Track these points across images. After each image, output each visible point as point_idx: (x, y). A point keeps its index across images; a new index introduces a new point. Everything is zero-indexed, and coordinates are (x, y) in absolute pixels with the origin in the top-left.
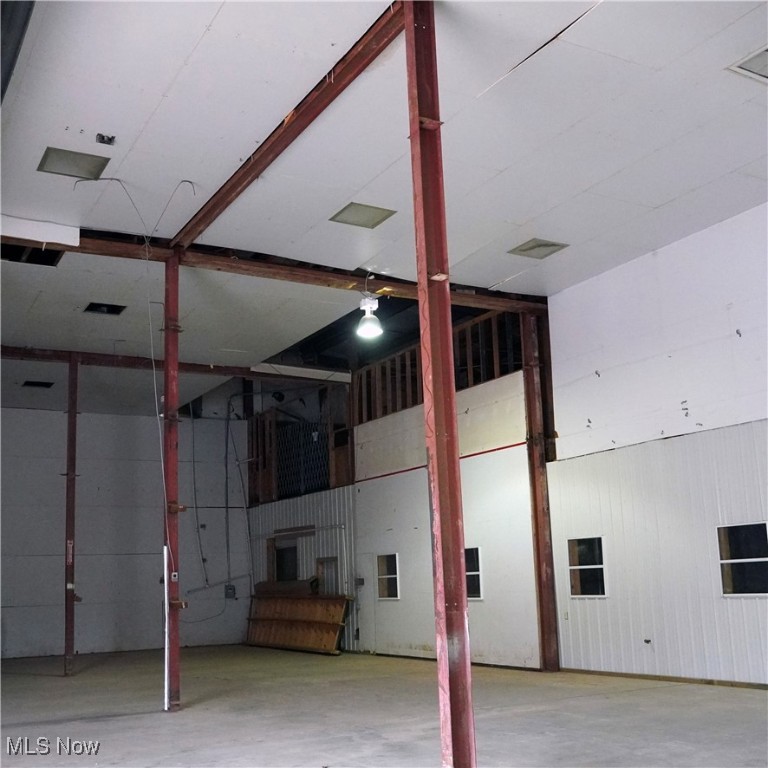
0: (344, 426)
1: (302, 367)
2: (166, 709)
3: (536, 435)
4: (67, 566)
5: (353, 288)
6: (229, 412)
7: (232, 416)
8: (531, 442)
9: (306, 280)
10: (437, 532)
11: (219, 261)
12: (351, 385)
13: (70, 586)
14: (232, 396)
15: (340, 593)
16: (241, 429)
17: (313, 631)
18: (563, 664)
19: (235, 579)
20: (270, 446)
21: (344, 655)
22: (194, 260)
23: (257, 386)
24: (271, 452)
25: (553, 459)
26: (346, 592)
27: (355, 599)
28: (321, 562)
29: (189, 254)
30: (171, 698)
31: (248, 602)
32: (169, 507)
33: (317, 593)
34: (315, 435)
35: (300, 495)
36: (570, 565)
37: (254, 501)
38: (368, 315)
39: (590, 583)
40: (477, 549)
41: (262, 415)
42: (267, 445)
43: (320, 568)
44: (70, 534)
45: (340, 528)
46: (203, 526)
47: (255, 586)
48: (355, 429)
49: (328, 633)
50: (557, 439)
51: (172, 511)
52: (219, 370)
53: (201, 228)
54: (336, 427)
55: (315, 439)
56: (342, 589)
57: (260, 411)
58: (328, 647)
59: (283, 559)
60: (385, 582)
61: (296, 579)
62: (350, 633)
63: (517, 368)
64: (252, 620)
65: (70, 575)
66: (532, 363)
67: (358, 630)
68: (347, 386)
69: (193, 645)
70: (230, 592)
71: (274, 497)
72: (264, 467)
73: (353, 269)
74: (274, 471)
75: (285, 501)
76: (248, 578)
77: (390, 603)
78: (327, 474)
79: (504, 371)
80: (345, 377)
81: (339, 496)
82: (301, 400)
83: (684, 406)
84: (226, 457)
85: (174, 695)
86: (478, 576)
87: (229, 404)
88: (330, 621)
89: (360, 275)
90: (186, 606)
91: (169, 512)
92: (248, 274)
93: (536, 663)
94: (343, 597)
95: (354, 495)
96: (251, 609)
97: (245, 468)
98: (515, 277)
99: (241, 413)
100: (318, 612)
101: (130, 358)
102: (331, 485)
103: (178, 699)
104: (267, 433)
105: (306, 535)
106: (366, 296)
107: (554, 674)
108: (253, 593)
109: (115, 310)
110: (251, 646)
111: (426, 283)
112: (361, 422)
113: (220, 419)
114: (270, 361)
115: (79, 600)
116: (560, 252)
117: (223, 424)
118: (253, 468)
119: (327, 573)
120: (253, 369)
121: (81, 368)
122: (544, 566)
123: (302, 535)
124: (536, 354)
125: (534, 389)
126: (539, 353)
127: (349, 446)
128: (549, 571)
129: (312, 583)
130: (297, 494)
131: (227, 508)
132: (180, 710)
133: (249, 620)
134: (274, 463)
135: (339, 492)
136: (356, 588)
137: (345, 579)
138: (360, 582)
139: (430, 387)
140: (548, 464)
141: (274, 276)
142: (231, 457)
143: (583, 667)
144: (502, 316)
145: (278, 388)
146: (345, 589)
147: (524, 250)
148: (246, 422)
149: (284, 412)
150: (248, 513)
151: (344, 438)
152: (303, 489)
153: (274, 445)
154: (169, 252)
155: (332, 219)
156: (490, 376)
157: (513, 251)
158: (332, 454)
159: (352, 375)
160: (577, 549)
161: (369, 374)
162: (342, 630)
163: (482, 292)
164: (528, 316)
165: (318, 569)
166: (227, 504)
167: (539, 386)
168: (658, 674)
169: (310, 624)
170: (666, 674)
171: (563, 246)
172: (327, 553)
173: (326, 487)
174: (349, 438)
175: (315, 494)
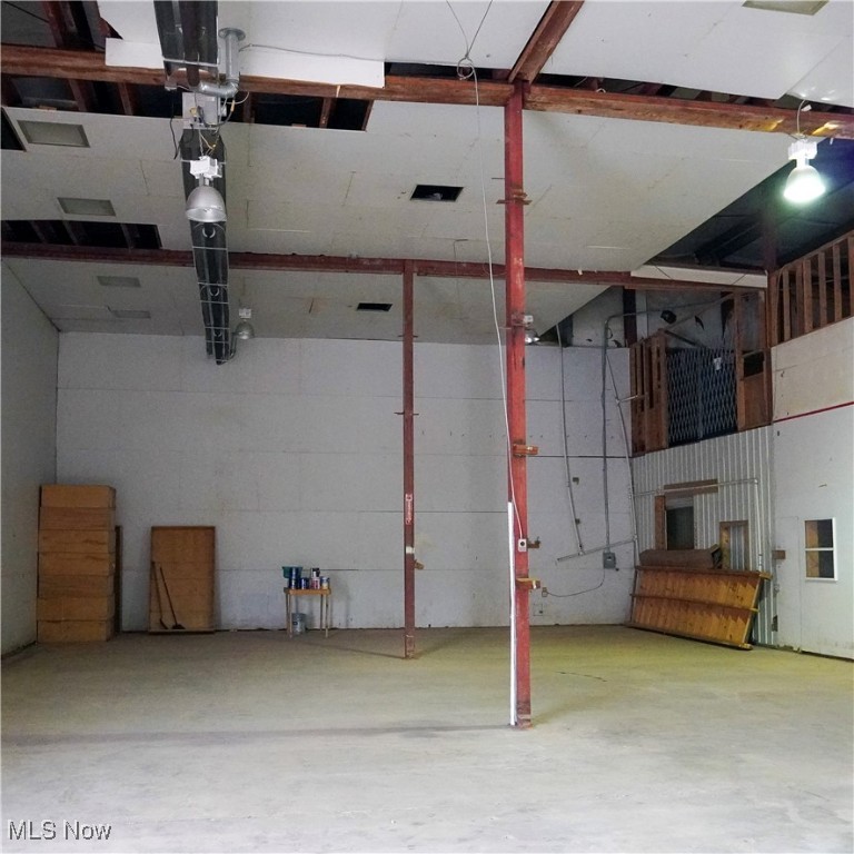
0: (757, 347)
2: (513, 723)
4: (405, 526)
5: (776, 130)
6: (606, 339)
7: (611, 343)
11: (579, 96)
12: (767, 291)
13: (409, 550)
14: (611, 318)
15: (751, 568)
16: (622, 359)
17: (714, 617)
19: (614, 545)
20: (659, 379)
21: (756, 651)
22: (543, 99)
23: (641, 303)
24: (659, 387)
26: (759, 568)
27: (773, 578)
28: (725, 527)
29: (536, 90)
30: (519, 710)
31: (632, 575)
32: (514, 449)
33: (720, 567)
34: (717, 362)
35: (698, 441)
37: (639, 449)
38: (802, 166)
41: (648, 340)
42: (655, 377)
43: (725, 534)
44: (409, 487)
45: (752, 483)
46: (576, 480)
47: (640, 555)
48: (773, 349)
49: (736, 620)
51: (518, 454)
52: (590, 276)
53: (550, 45)
55: (718, 368)
56: (754, 562)
57: (645, 336)
58: (735, 639)
59: (675, 522)
60: (816, 557)
61: (693, 547)
62: (764, 623)
64: (637, 597)
65: (409, 538)
67: (776, 618)
68: (762, 294)
69: (565, 623)
70: (610, 561)
71: (664, 443)
72: (651, 406)
73: (777, 96)
74: (664, 411)
75: (677, 449)
76: (632, 544)
77: (822, 585)
78: (735, 412)
80: (758, 281)
81: (751, 441)
82: (698, 320)
84: (603, 395)
85: (524, 706)
87: (607, 328)
88: (737, 603)
90: (538, 586)
91: (514, 456)
92: (622, 117)
94: (756, 575)
95: (771, 440)
96: (635, 582)
97: (627, 408)
99: (622, 341)
100: (722, 592)
101: (476, 265)
102: (739, 427)
103: (529, 712)
104: (654, 362)
105: (706, 491)
106: (797, 140)
108: (638, 563)
109: (450, 193)
110: (636, 628)
112: (781, 340)
113: (597, 347)
114: (657, 260)
115: (420, 567)
117: (599, 352)
118: (637, 407)
119: (733, 541)
120: (632, 274)
121: (418, 281)
123: (701, 492)
127: (765, 373)
129: (713, 554)
130: (694, 439)
131: (605, 457)
132: (531, 726)
133: (633, 596)
134: (663, 399)
135: (750, 436)
136: (774, 563)
137: (759, 550)
138: (780, 555)
142: (610, 395)
145: (670, 305)
146: (759, 563)
148: (627, 350)
149: (676, 336)
150: (631, 465)
151: (757, 364)
152: (701, 434)
153: (663, 378)
154: (508, 89)
158: (741, 385)
159: (769, 279)
161: (793, 274)
162: (754, 617)
165: (721, 536)
166: (605, 453)
169: (710, 607)
172: (735, 515)
173: (734, 430)
174: (764, 363)
175: (718, 438)
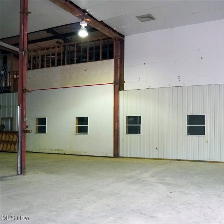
3: (117, 81)
18: (120, 155)
25: (122, 90)
36: (127, 124)
38: (83, 27)
40: (87, 117)
43: (3, 121)
60: (38, 127)
66: (117, 57)
83: (179, 78)
86: (87, 126)
102: (11, 91)
116: (150, 21)
126: (120, 54)
147: (142, 17)
157: (138, 17)
158: (12, 80)
164: (117, 41)
168: (159, 158)
170: (162, 158)
171: (154, 19)
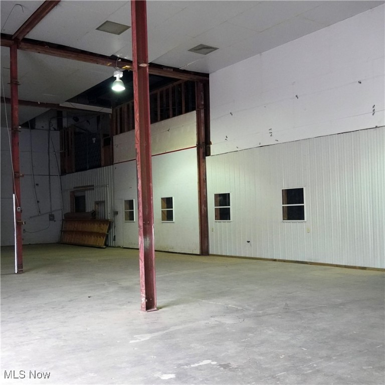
0: (108, 135)
1: (88, 105)
2: (16, 272)
3: (201, 143)
5: (110, 65)
6: (50, 127)
7: (52, 129)
8: (199, 146)
9: (85, 60)
10: (140, 189)
11: (39, 48)
12: (112, 115)
14: (52, 118)
15: (106, 218)
16: (56, 136)
17: (93, 237)
18: (211, 252)
19: (54, 211)
20: (72, 145)
21: (108, 248)
22: (25, 47)
23: (64, 113)
24: (72, 148)
25: (209, 154)
26: (109, 218)
27: (114, 221)
28: (97, 203)
29: (22, 44)
30: (18, 267)
31: (61, 223)
32: (15, 175)
33: (95, 218)
34: (94, 139)
35: (87, 170)
36: (215, 206)
37: (63, 172)
38: (118, 79)
39: (224, 214)
40: (172, 198)
41: (67, 128)
42: (70, 144)
43: (97, 206)
45: (107, 186)
46: (37, 185)
47: (64, 215)
48: (114, 137)
49: (100, 238)
50: (211, 145)
51: (17, 177)
52: (43, 105)
53: (28, 30)
54: (105, 135)
55: (94, 142)
56: (107, 216)
57: (66, 126)
58: (100, 245)
59: (78, 201)
60: (128, 213)
61: (85, 211)
62: (111, 237)
63: (193, 109)
64: (64, 231)
66: (200, 107)
67: (115, 236)
68: (110, 115)
69: (33, 243)
70: (52, 218)
71: (73, 171)
72: (68, 155)
73: (110, 56)
74: (73, 157)
75: (79, 173)
76: (61, 211)
77: (130, 223)
78: (100, 160)
79: (187, 111)
80: (109, 111)
81: (106, 171)
82: (88, 121)
83: (270, 131)
84: (49, 150)
85: (20, 266)
86: (172, 210)
87: (50, 123)
88: (101, 232)
89: (113, 58)
90: (25, 223)
91: (15, 177)
93: (198, 252)
94: (107, 221)
95: (113, 170)
96: (62, 226)
97: (58, 155)
98: (192, 63)
99: (56, 128)
100: (95, 228)
102: (102, 165)
103: (22, 268)
104: (70, 138)
105: (90, 189)
106: (117, 70)
107: (206, 257)
108: (63, 218)
110: (63, 244)
111: (137, 67)
112: (117, 134)
113: (46, 130)
114: (70, 101)
116: (214, 52)
117: (47, 132)
118: (63, 156)
119: (100, 209)
120: (60, 105)
122: (203, 206)
123: (88, 190)
124: (203, 103)
125: (201, 121)
126: (204, 102)
127: (111, 146)
128: (205, 209)
129: (92, 214)
130: (85, 169)
131: (49, 175)
132: (23, 273)
133: (62, 231)
134: (73, 153)
135: (106, 169)
136: (114, 217)
137: (109, 211)
138: (116, 213)
139: (138, 119)
140: (207, 158)
141: (68, 57)
142: (51, 150)
143: (219, 254)
144: (186, 83)
145: (76, 115)
146: (109, 217)
147: (197, 50)
148: (59, 132)
149: (79, 127)
150: (60, 178)
151: (109, 142)
152: (88, 167)
154: (11, 42)
155: (98, 29)
156: (180, 113)
157: (191, 50)
158: (102, 150)
159: (113, 109)
160: (219, 198)
161: (121, 109)
162: (107, 237)
163: (176, 70)
164: (199, 83)
165: (95, 207)
166: (49, 173)
167: (204, 118)
168: (252, 256)
169: (91, 233)
170: (256, 257)
171: (216, 49)
172: (100, 199)
173: (100, 166)
174: (111, 142)
175: (94, 169)
